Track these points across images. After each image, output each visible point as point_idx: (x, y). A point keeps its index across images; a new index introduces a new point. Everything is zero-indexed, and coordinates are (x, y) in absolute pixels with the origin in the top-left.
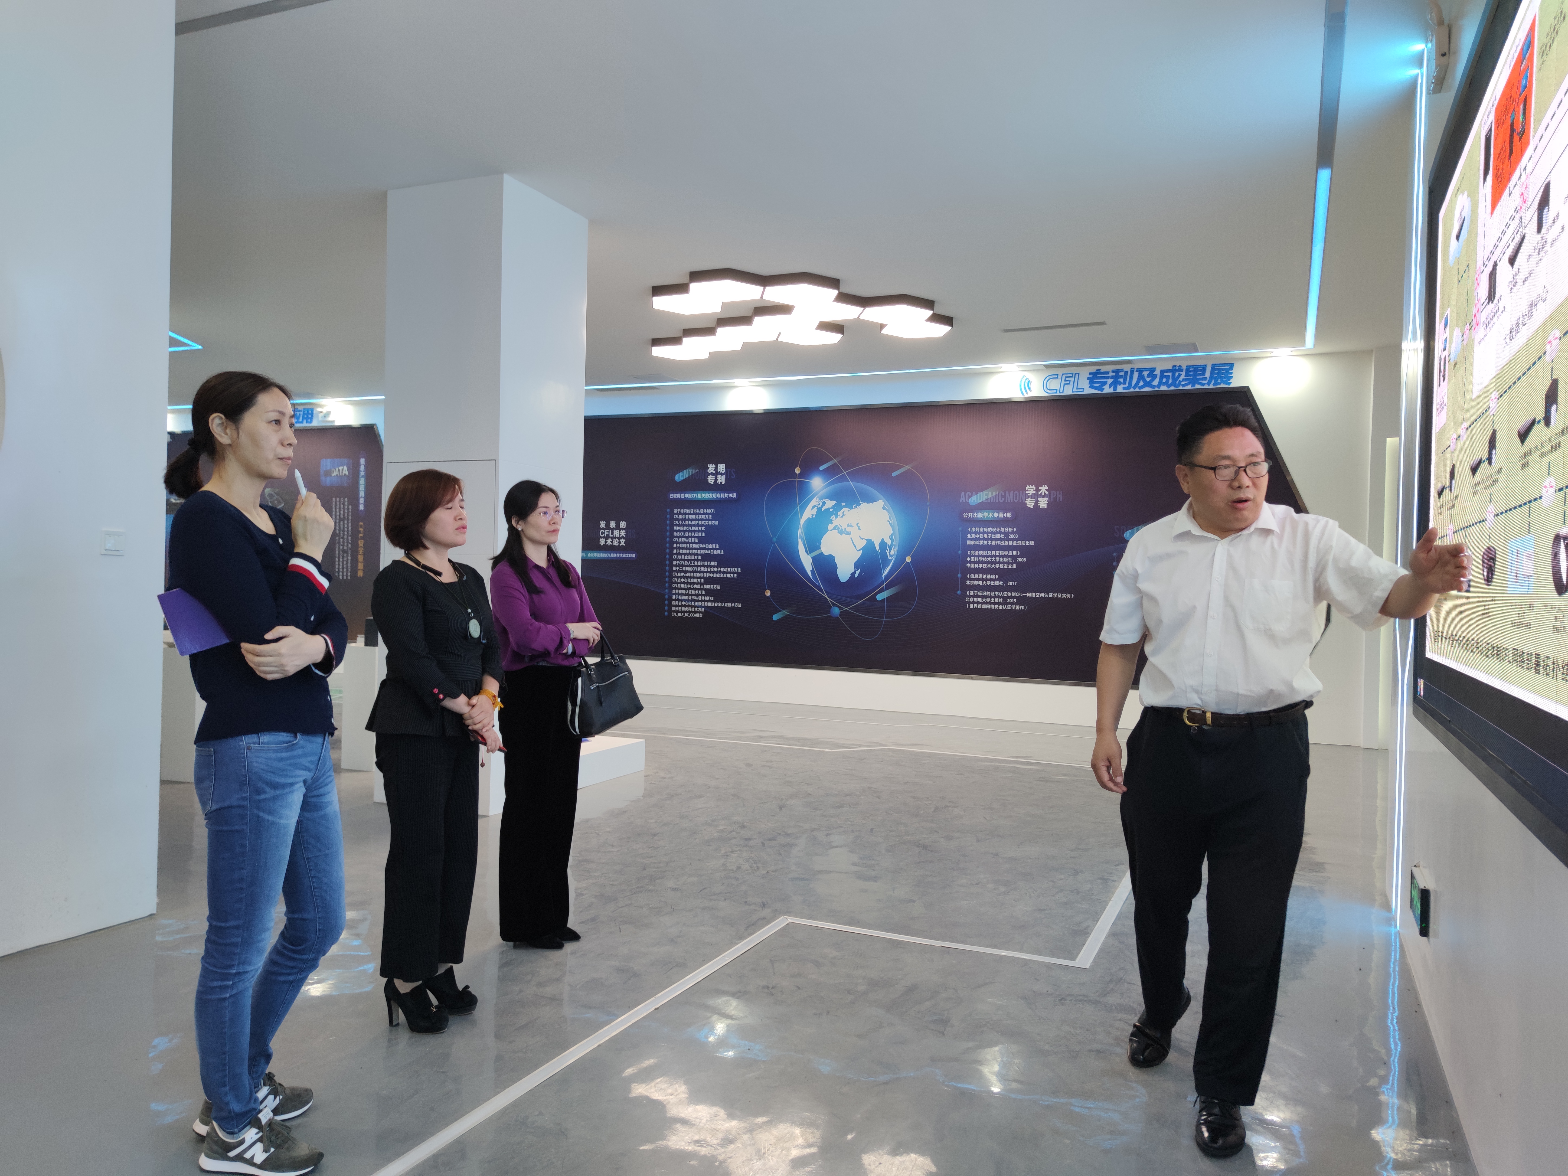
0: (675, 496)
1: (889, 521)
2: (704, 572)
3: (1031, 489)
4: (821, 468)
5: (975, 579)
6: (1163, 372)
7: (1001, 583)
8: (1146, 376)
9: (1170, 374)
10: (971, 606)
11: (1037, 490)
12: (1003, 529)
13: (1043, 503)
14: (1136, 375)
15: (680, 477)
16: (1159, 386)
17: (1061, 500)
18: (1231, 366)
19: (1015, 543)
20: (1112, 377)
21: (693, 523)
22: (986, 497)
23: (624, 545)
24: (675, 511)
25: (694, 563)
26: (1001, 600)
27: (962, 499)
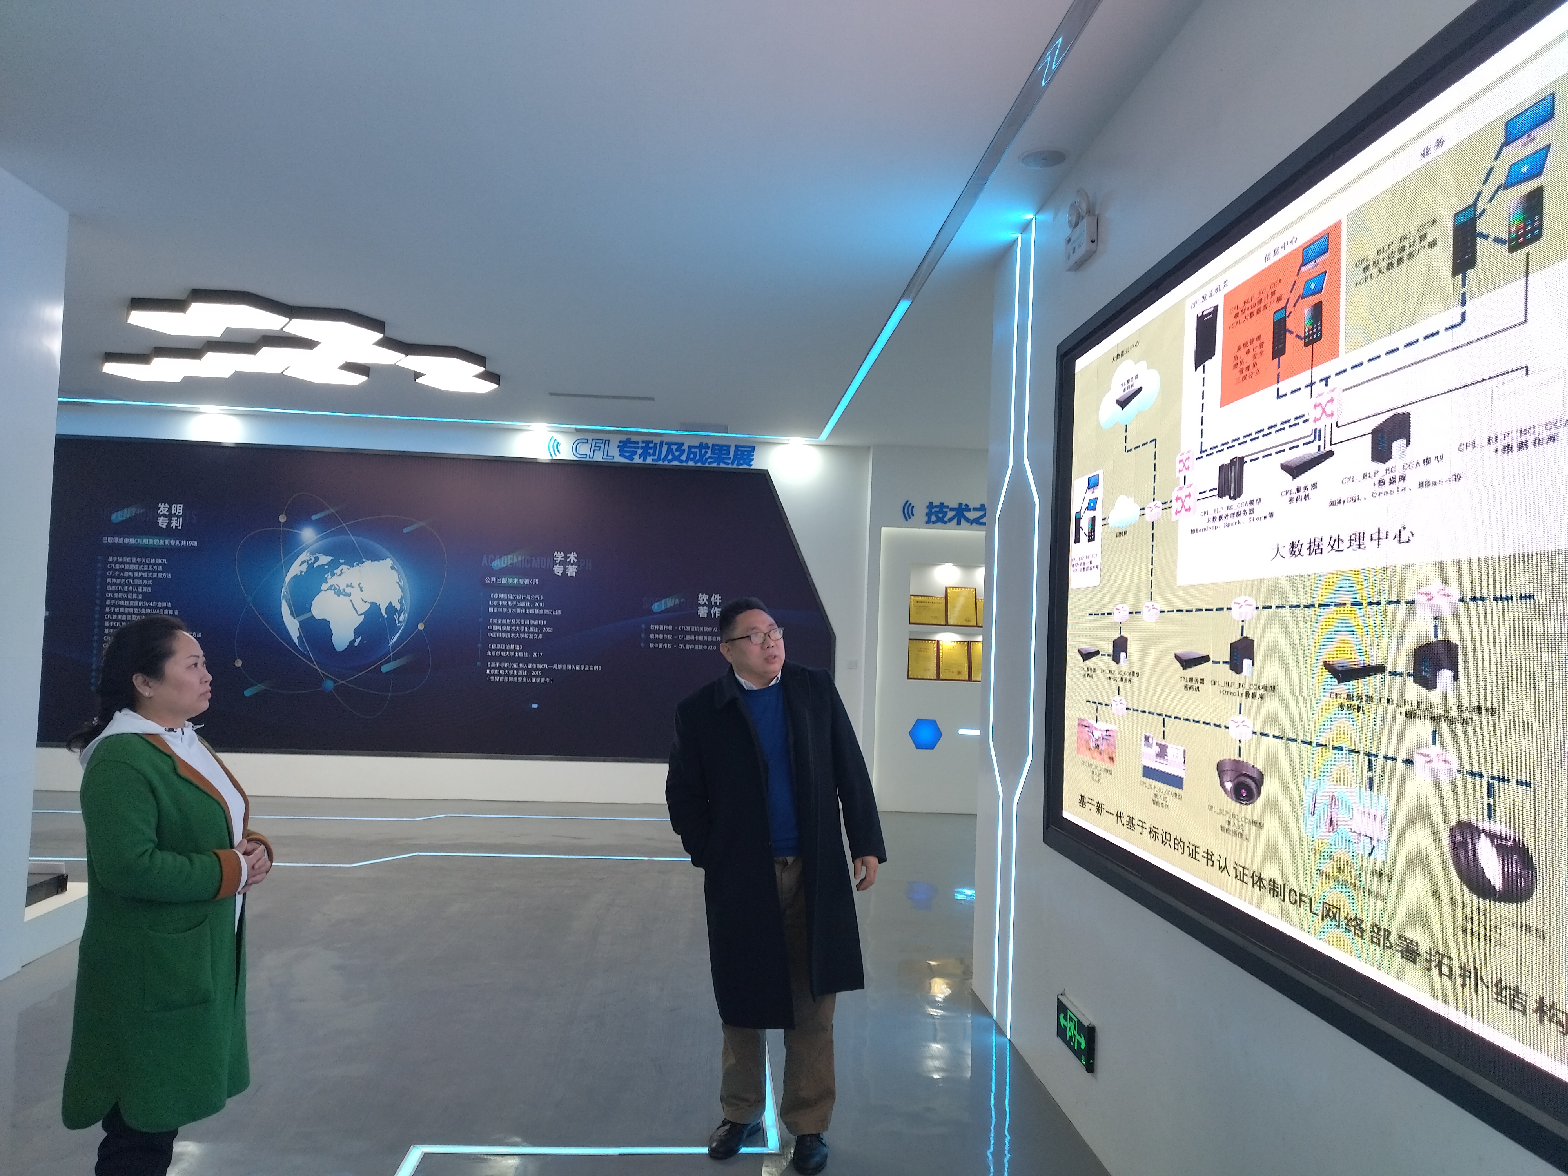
0: (110, 540)
1: (398, 583)
3: (559, 556)
4: (314, 518)
5: (497, 650)
6: (690, 447)
7: (526, 655)
8: (674, 450)
9: (697, 450)
10: (492, 678)
11: (566, 557)
12: (528, 597)
13: (572, 571)
14: (665, 448)
15: (118, 517)
16: (687, 461)
17: (590, 569)
18: (753, 448)
19: (541, 612)
20: (642, 448)
21: (136, 574)
22: (511, 561)
24: (110, 559)
26: (525, 673)
27: (484, 562)
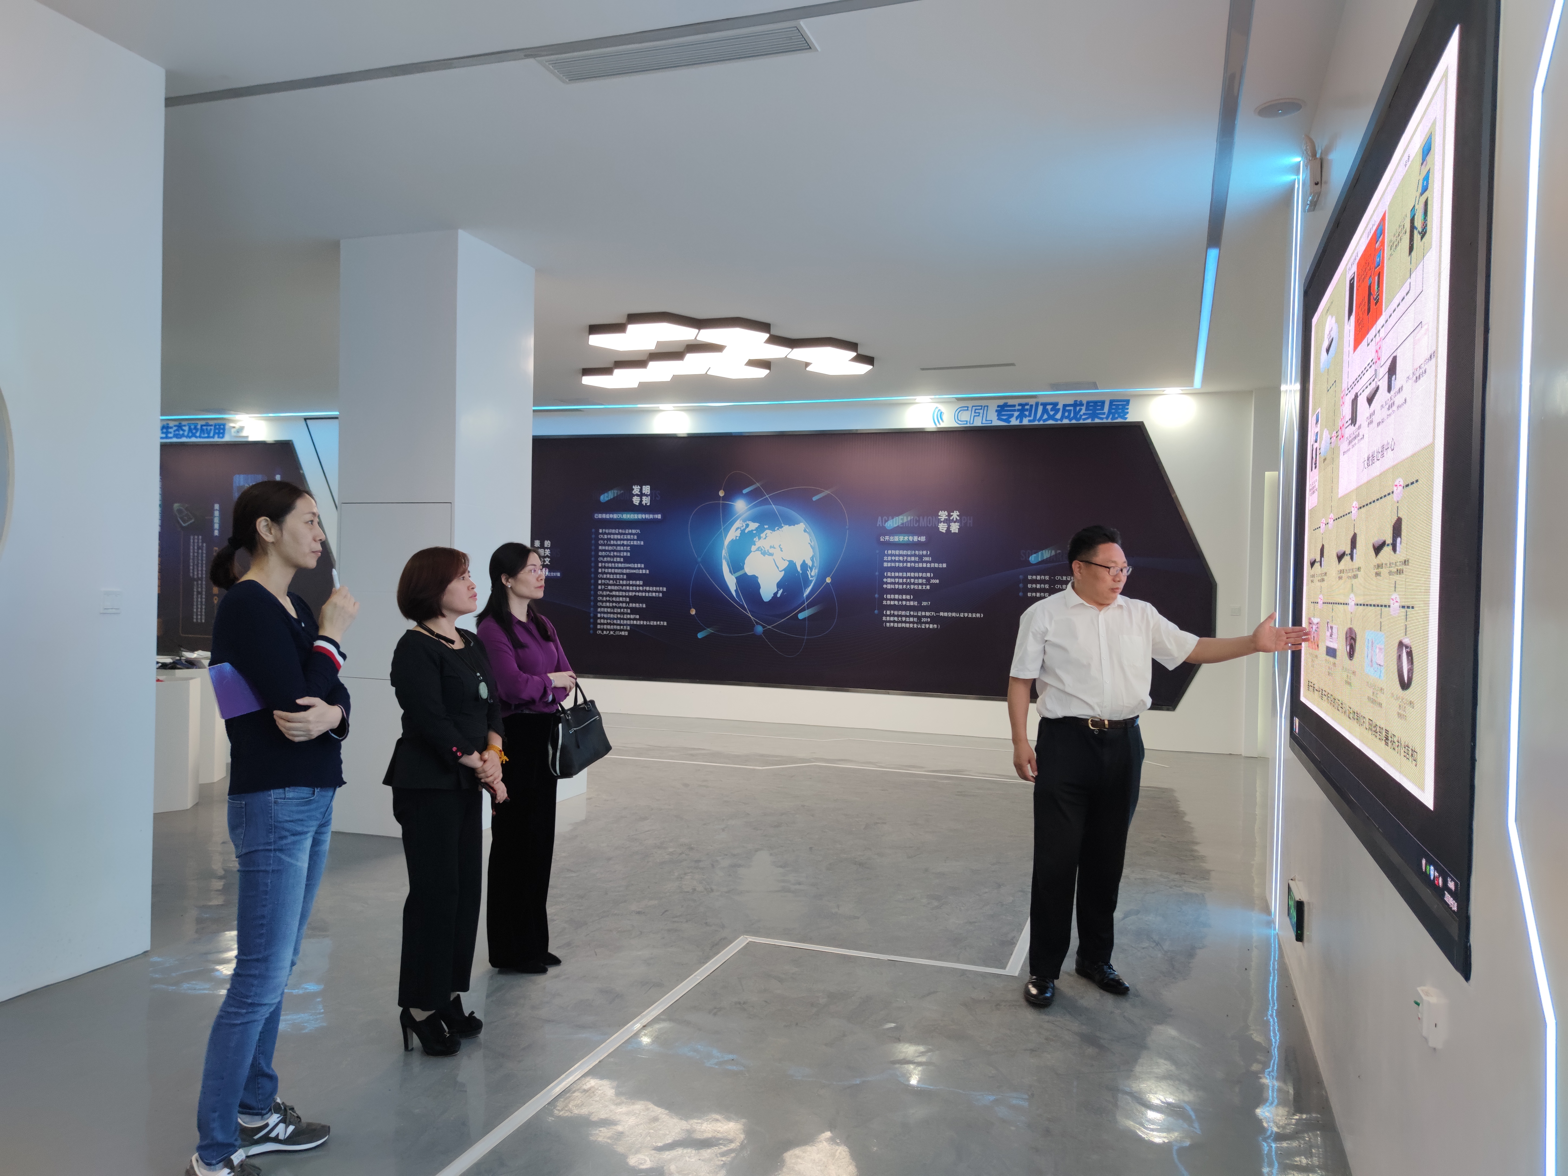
0: (600, 516)
1: (809, 543)
2: (629, 591)
3: (943, 515)
4: (745, 491)
5: (891, 600)
6: (1065, 406)
7: (916, 603)
8: (1049, 410)
9: (1072, 408)
10: (888, 625)
11: (949, 516)
12: (917, 552)
13: (955, 528)
14: (1040, 408)
15: (605, 498)
16: (1061, 419)
17: (971, 525)
18: (1128, 402)
19: (928, 565)
20: (1018, 410)
21: (619, 542)
22: (902, 521)
23: (549, 564)
24: (601, 531)
25: (619, 582)
26: (915, 619)
27: (879, 523)
